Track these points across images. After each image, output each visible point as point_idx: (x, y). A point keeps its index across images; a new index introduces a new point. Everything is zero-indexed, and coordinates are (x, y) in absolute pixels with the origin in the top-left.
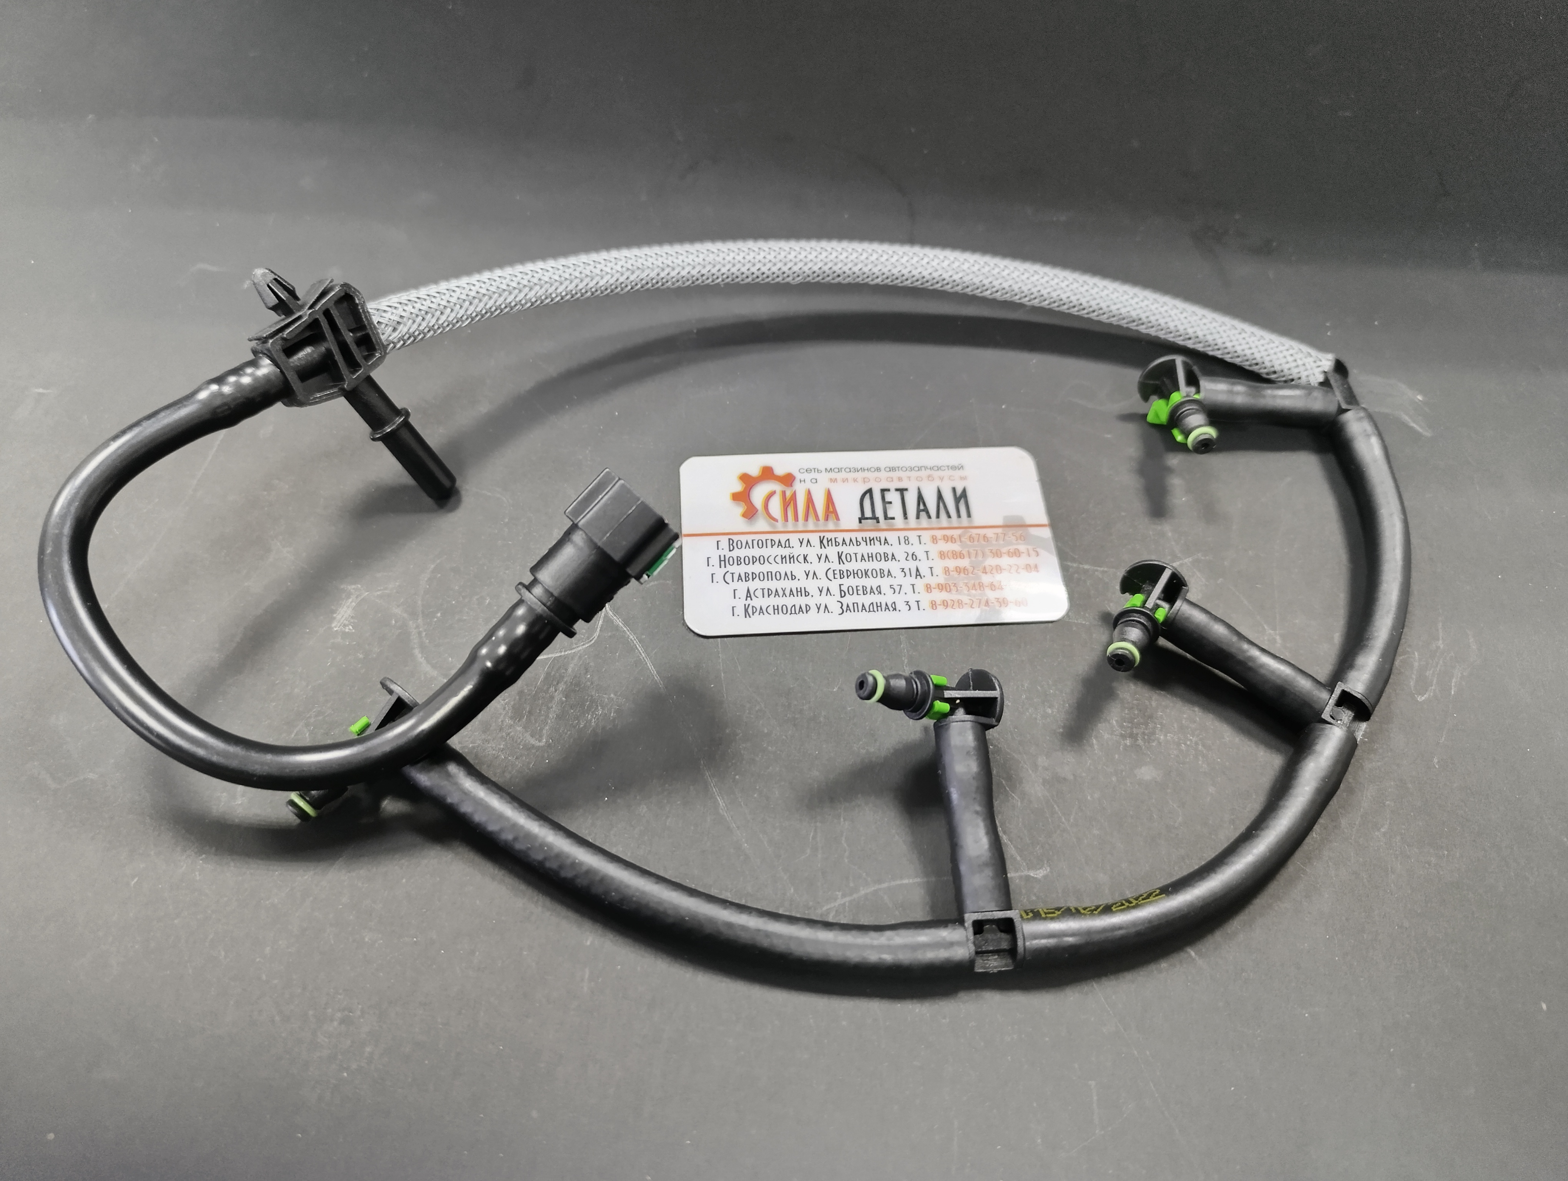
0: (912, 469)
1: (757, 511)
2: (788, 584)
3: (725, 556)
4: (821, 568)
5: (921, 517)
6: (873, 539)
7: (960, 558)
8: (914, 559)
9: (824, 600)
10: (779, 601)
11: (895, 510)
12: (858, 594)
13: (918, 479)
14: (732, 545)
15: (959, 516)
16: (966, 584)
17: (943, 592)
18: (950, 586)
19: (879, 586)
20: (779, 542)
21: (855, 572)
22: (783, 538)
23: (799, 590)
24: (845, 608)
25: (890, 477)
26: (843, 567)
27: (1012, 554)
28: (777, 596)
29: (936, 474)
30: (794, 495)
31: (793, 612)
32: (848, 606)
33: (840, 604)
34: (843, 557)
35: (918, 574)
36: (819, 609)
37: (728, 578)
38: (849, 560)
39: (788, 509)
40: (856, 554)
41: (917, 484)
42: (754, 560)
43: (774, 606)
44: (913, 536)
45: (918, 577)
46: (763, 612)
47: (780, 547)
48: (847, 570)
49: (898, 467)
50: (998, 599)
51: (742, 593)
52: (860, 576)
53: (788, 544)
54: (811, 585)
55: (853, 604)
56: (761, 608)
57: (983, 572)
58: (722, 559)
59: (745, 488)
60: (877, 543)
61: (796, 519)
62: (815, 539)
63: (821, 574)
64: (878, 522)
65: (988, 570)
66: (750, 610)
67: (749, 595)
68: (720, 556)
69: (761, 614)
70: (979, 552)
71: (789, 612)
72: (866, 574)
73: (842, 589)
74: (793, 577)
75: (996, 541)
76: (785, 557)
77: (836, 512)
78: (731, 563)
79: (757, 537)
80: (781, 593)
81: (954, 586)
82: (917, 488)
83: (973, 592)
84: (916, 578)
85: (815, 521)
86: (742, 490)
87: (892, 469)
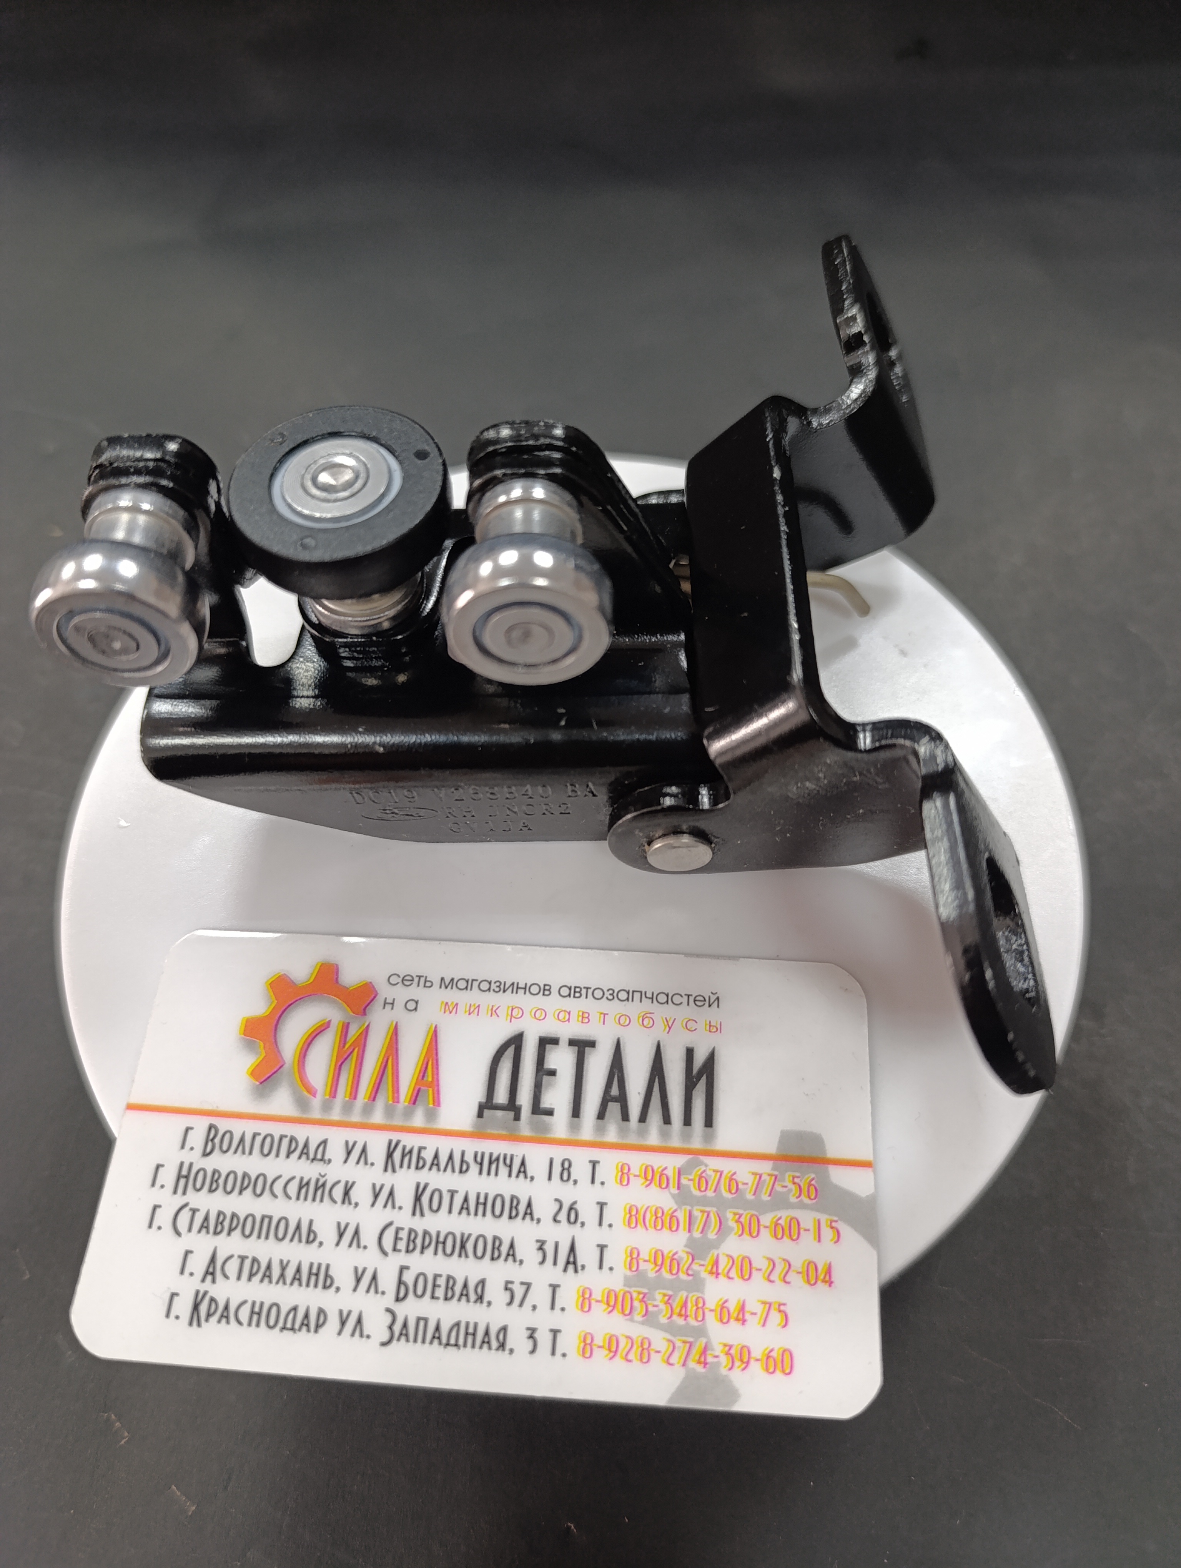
1: (281, 1066)
3: (191, 1165)
5: (607, 1114)
6: (498, 1159)
8: (572, 1219)
12: (433, 1297)
13: (623, 1018)
15: (687, 1121)
17: (615, 1312)
18: (632, 1299)
19: (483, 1282)
20: (306, 1145)
21: (441, 1239)
22: (315, 1134)
23: (314, 1270)
24: (397, 1328)
25: (565, 1011)
26: (419, 1224)
27: (780, 1232)
28: (266, 1280)
29: (661, 1012)
31: (289, 1325)
32: (405, 1325)
33: (388, 1318)
34: (425, 1199)
36: (343, 1323)
37: (183, 1221)
38: (435, 1207)
39: (343, 1067)
40: (453, 1193)
41: (618, 1031)
43: (254, 1303)
46: (227, 1317)
47: (304, 1157)
48: (426, 1233)
50: (731, 1347)
51: (198, 1264)
52: (449, 1251)
55: (419, 1319)
56: (226, 1307)
57: (711, 1273)
58: (184, 1172)
60: (503, 1170)
61: (354, 1095)
63: (369, 1237)
64: (517, 1118)
65: (724, 1264)
67: (211, 1270)
68: (182, 1164)
69: (224, 1320)
70: (713, 1218)
71: (281, 1324)
72: (463, 1246)
74: (311, 1237)
75: (754, 1194)
76: (308, 1184)
77: (438, 1085)
78: (198, 1186)
79: (264, 1128)
80: (276, 1272)
81: (642, 1300)
83: (681, 1321)
85: (391, 1102)
86: (268, 1013)
87: (574, 992)
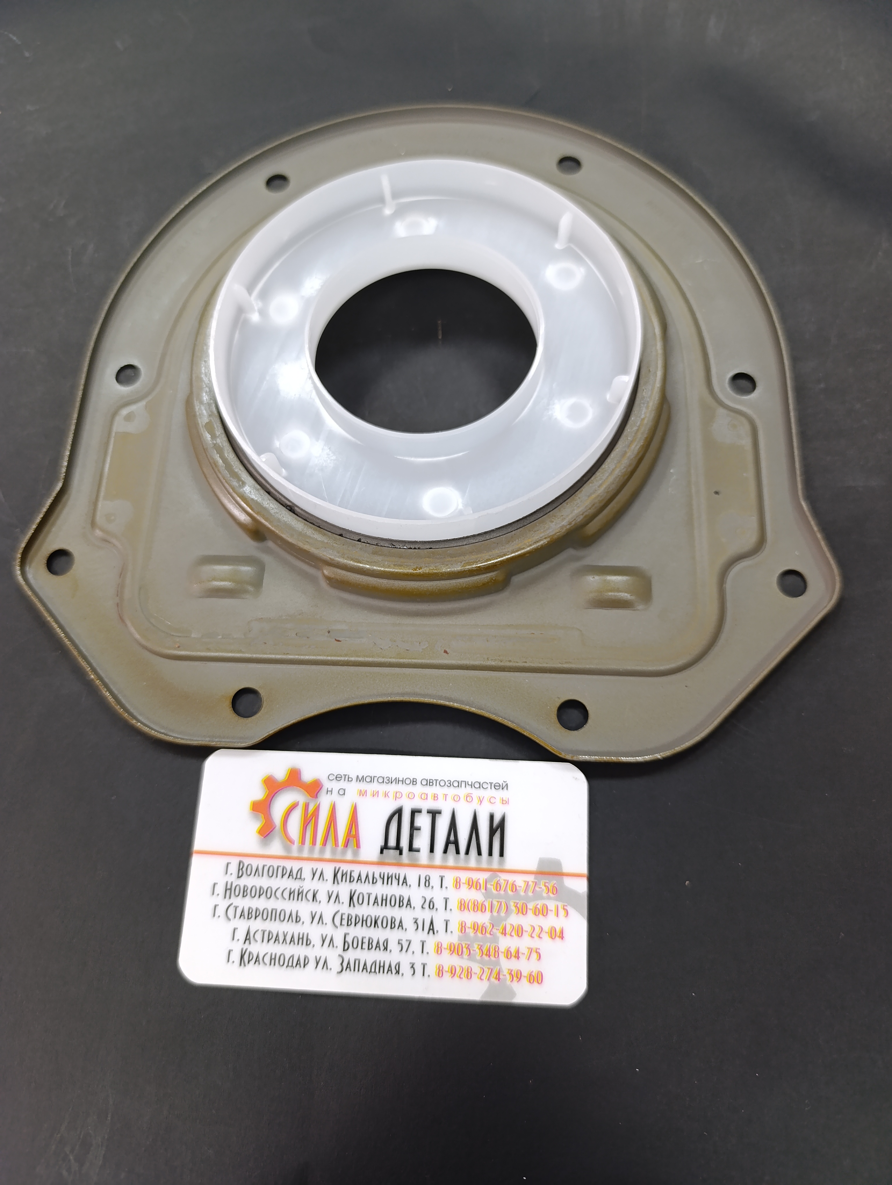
0: (451, 784)
2: (291, 928)
4: (328, 910)
7: (482, 911)
9: (325, 952)
10: (277, 949)
11: (422, 841)
14: (241, 871)
16: (481, 949)
30: (317, 809)
35: (431, 927)
42: (261, 893)
44: (435, 876)
45: (431, 932)
49: (436, 780)
53: (298, 876)
54: (315, 932)
59: (267, 795)
62: (329, 870)
66: (246, 957)
73: (347, 939)
82: (452, 810)
84: (428, 933)
